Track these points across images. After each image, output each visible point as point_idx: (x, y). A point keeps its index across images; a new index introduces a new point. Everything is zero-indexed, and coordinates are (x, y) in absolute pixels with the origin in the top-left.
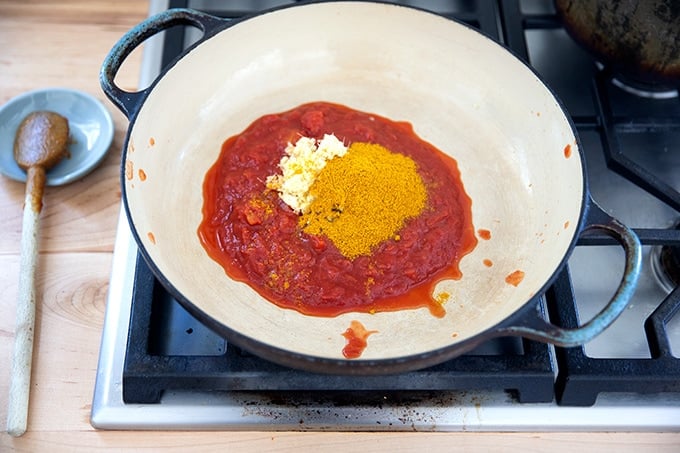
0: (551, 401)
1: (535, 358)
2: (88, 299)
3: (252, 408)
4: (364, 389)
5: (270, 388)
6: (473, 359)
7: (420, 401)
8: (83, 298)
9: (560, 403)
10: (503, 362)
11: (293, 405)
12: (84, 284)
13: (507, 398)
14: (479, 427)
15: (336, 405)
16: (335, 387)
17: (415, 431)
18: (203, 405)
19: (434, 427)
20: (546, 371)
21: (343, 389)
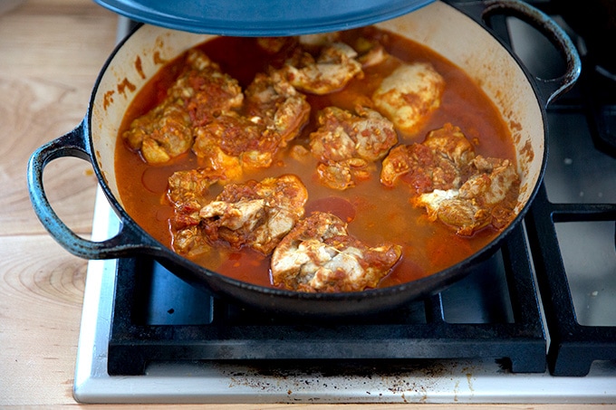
0: (544, 372)
1: (526, 326)
2: (67, 279)
3: (239, 378)
4: (353, 357)
5: (258, 357)
6: (464, 327)
7: (410, 371)
8: (62, 278)
9: (553, 373)
10: (494, 330)
11: (281, 376)
12: (62, 264)
13: (499, 369)
14: (470, 398)
15: (325, 376)
16: (325, 355)
17: (406, 403)
18: (189, 376)
19: (425, 398)
20: (538, 339)
21: (332, 357)
